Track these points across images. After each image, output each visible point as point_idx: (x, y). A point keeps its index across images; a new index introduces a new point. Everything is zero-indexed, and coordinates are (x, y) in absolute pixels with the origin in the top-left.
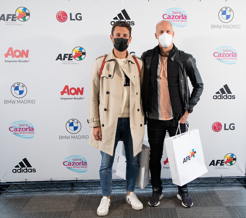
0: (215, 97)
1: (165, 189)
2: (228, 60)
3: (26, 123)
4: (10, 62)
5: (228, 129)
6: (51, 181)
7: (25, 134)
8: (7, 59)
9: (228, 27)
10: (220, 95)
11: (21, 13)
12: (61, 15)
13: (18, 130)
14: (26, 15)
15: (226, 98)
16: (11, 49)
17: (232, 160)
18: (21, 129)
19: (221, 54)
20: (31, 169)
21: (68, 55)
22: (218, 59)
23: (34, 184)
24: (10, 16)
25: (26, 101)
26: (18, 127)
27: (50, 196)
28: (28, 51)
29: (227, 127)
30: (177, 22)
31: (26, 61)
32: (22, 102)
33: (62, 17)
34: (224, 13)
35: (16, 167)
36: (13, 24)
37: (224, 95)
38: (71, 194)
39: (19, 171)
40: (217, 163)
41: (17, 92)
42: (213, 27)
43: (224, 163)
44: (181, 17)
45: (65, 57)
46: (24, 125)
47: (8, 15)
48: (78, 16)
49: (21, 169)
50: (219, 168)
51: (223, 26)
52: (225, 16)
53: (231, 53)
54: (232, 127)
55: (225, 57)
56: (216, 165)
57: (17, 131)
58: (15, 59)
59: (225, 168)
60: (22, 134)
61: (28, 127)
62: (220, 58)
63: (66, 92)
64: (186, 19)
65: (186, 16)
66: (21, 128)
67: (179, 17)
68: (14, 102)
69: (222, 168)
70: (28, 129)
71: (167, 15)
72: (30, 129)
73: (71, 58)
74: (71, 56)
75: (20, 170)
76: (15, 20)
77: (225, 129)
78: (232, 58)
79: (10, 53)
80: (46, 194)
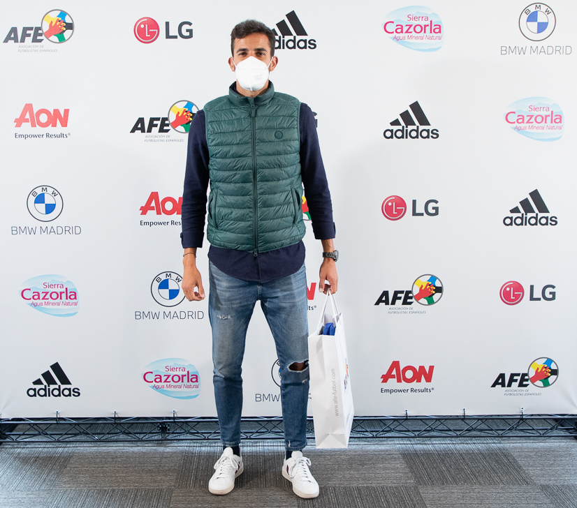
0: (508, 221)
1: (385, 443)
2: (540, 131)
3: (60, 281)
4: (25, 137)
5: (539, 299)
6: (115, 418)
7: (56, 307)
8: (20, 131)
9: (543, 51)
10: (520, 215)
11: (53, 25)
12: (145, 26)
13: (42, 296)
14: (65, 29)
15: (536, 224)
16: (28, 107)
17: (547, 373)
18: (49, 295)
19: (523, 117)
20: (69, 390)
21: (158, 119)
22: (516, 128)
23: (75, 424)
24: (28, 32)
25: (60, 230)
26: (41, 289)
27: (115, 453)
28: (67, 111)
29: (537, 294)
30: (419, 41)
31: (62, 135)
32: (52, 230)
33: (147, 31)
34: (532, 17)
35: (35, 383)
36: (36, 49)
37: (529, 215)
38: (161, 449)
39: (42, 392)
40: (512, 380)
41: (42, 207)
42: (505, 50)
43: (529, 382)
44: (428, 29)
45: (151, 125)
46: (56, 286)
47: (25, 29)
48: (185, 27)
49: (47, 388)
50: (515, 393)
51: (529, 48)
52: (535, 24)
53: (549, 113)
54: (549, 294)
55: (535, 124)
56: (509, 385)
57: (39, 298)
58: (38, 130)
59: (530, 392)
60: (51, 307)
61: (64, 290)
62: (522, 125)
63: (152, 208)
64: (440, 32)
65: (440, 26)
66: (47, 293)
67: (423, 29)
68: (32, 231)
69: (524, 393)
70: (64, 296)
71: (396, 24)
72: (69, 295)
73: (165, 128)
74: (167, 122)
75: (45, 390)
76: (41, 41)
77: (532, 299)
78: (552, 125)
79: (28, 116)
80: (104, 448)
